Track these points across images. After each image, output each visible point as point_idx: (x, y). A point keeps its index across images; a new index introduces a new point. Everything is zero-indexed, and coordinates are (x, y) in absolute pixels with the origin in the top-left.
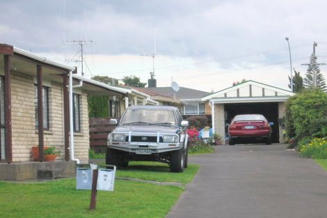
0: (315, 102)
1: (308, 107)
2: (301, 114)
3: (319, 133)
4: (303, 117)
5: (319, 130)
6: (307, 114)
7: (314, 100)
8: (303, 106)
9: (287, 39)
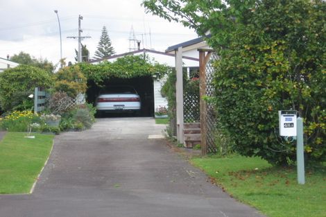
0: (18, 75)
1: (12, 81)
2: (5, 87)
3: (19, 106)
4: (7, 90)
5: (21, 102)
6: (11, 87)
7: (18, 73)
8: (7, 78)
9: (56, 12)
